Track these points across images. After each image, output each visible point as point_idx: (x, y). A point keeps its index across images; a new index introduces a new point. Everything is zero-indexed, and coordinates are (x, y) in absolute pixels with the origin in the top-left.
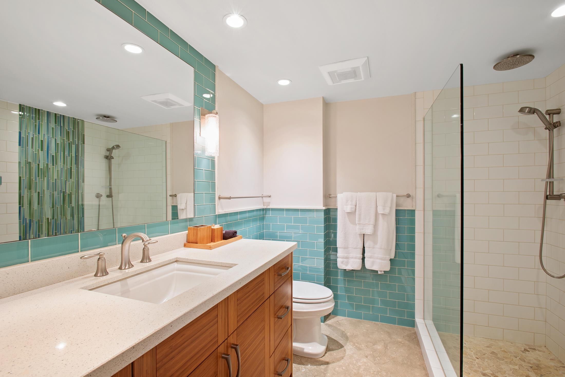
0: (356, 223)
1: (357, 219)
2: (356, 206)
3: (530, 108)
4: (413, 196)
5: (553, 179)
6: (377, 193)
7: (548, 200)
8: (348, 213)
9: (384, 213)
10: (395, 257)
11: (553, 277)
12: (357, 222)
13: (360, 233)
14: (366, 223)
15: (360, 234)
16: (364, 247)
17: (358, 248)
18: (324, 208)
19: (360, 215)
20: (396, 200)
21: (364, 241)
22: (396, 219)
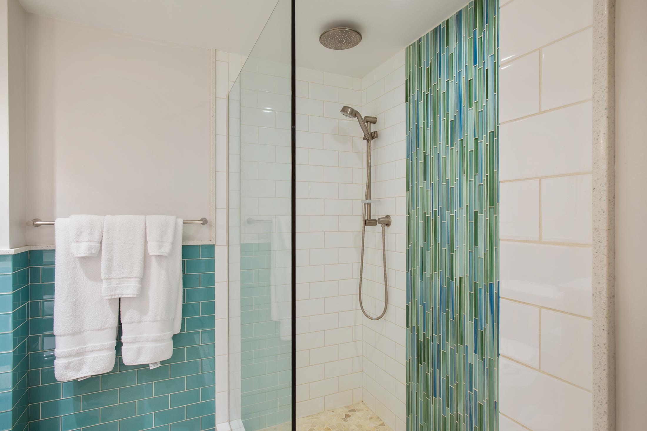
0: (101, 278)
1: (103, 270)
2: (101, 243)
3: (353, 110)
4: (211, 222)
5: (370, 200)
6: (147, 217)
7: (366, 225)
8: (83, 259)
9: (161, 254)
10: (182, 330)
11: (371, 319)
12: (103, 276)
13: (110, 298)
14: (124, 276)
15: (110, 300)
16: (120, 323)
17: (107, 328)
18: (12, 252)
19: (110, 260)
20: (183, 230)
21: (120, 312)
22: (183, 262)
